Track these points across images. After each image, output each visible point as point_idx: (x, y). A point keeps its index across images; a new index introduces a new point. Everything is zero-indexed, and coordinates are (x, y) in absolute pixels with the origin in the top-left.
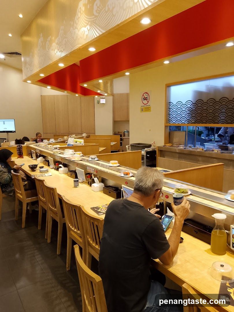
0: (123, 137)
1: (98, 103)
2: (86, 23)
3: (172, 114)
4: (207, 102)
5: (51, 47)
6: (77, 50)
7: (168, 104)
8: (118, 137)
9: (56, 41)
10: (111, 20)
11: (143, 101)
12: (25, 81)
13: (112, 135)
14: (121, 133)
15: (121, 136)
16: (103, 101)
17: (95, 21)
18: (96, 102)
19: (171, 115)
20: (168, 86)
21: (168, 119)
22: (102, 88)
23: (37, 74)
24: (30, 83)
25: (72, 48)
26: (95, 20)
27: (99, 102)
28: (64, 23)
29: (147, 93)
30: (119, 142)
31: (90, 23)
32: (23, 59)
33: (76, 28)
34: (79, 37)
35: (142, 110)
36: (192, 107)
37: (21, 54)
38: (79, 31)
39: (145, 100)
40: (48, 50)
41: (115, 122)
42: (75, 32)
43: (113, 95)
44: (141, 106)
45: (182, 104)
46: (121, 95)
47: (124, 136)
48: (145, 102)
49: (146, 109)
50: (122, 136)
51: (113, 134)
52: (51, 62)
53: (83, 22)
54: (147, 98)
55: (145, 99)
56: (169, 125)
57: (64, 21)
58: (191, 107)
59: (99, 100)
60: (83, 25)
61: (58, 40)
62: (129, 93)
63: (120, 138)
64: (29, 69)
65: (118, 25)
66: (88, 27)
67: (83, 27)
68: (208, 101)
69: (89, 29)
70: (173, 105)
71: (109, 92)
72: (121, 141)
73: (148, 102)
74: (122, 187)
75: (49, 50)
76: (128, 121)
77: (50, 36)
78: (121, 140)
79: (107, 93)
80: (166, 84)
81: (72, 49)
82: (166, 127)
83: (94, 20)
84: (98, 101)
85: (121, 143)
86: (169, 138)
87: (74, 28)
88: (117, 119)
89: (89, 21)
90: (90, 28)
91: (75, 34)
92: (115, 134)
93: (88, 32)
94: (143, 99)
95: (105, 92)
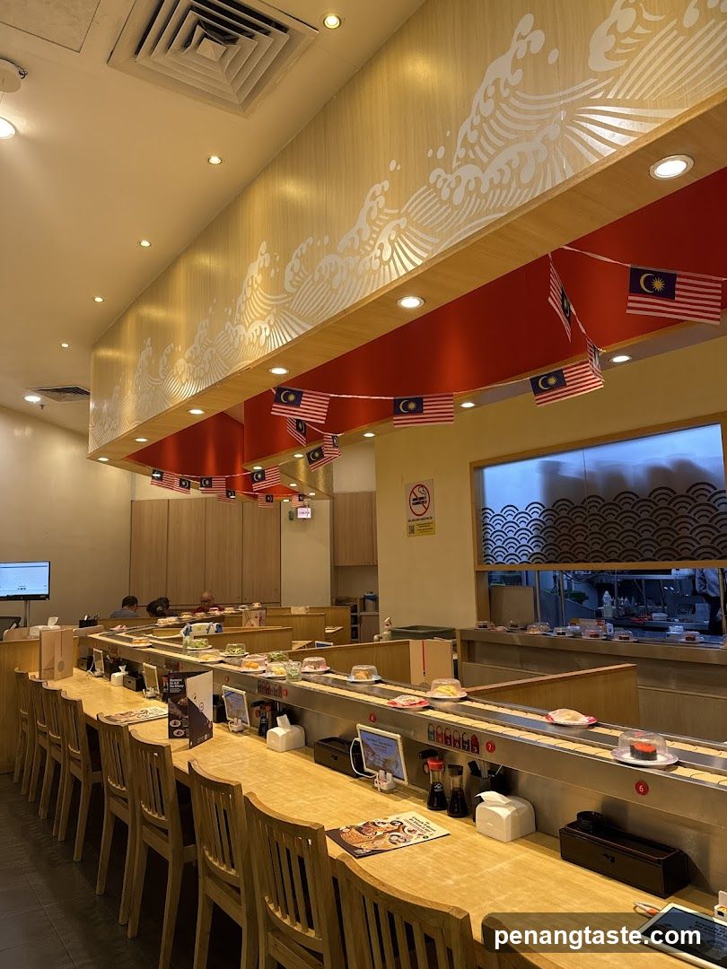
0: (360, 613)
1: (291, 519)
2: (265, 310)
3: (492, 538)
4: (583, 505)
5: (173, 367)
6: (240, 372)
7: (480, 512)
8: (346, 613)
9: (187, 354)
10: (327, 302)
11: (413, 507)
12: (94, 457)
13: (329, 605)
14: (356, 599)
15: (354, 609)
16: (305, 513)
17: (287, 305)
18: (285, 515)
19: (490, 542)
20: (478, 468)
21: (483, 554)
22: (302, 477)
23: (130, 437)
24: (104, 462)
25: (228, 368)
26: (288, 302)
27: (292, 516)
28: (210, 311)
29: (422, 486)
30: (349, 626)
31: (275, 310)
32: (92, 406)
33: (240, 322)
34: (247, 343)
35: (412, 530)
36: (544, 520)
37: (88, 394)
38: (247, 329)
39: (417, 503)
40: (163, 377)
41: (337, 570)
42: (236, 331)
43: (331, 496)
44: (409, 521)
45: (517, 512)
46: (354, 496)
47: (364, 609)
48: (419, 509)
49: (421, 526)
50: (358, 609)
51: (332, 604)
52: (171, 406)
53: (258, 308)
54: (422, 498)
55: (418, 501)
56: (487, 568)
57: (211, 308)
58: (541, 518)
59: (293, 510)
60: (258, 315)
61: (192, 352)
62: (375, 493)
63: (352, 616)
64: (106, 426)
65: (345, 311)
66: (271, 318)
67: (257, 319)
68: (586, 503)
69: (272, 323)
70: (493, 515)
71: (321, 488)
72: (356, 624)
73: (427, 509)
74: (359, 732)
75: (166, 376)
76: (373, 568)
77: (172, 345)
78: (355, 620)
79: (315, 489)
80: (471, 464)
81: (228, 372)
82: (478, 573)
83: (284, 303)
84: (290, 512)
85: (355, 630)
86: (490, 605)
87: (236, 322)
88: (343, 562)
89: (272, 306)
90: (276, 321)
91: (237, 335)
92: (338, 602)
93: (271, 331)
94: (412, 502)
95: (312, 487)
